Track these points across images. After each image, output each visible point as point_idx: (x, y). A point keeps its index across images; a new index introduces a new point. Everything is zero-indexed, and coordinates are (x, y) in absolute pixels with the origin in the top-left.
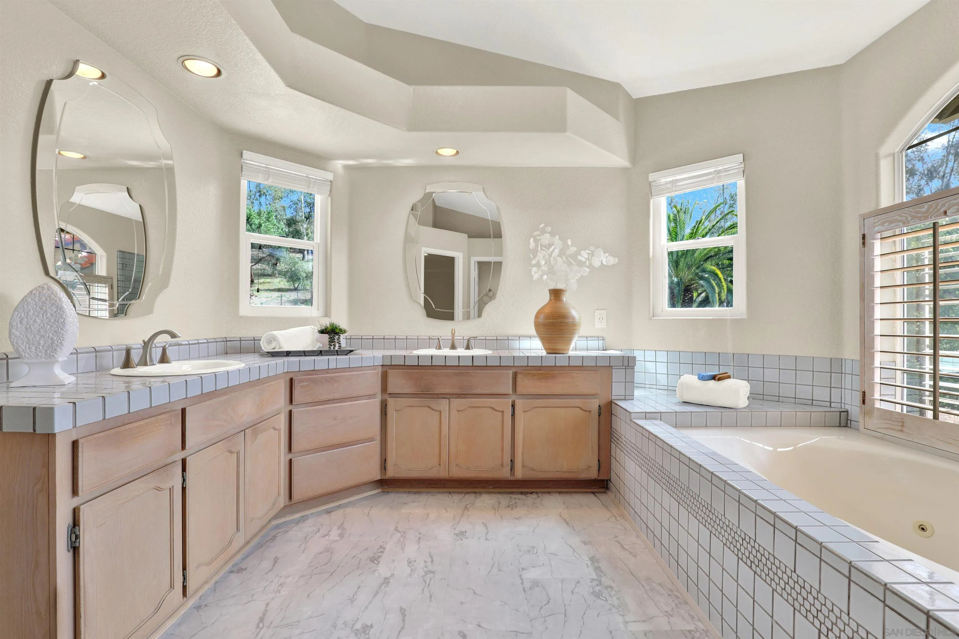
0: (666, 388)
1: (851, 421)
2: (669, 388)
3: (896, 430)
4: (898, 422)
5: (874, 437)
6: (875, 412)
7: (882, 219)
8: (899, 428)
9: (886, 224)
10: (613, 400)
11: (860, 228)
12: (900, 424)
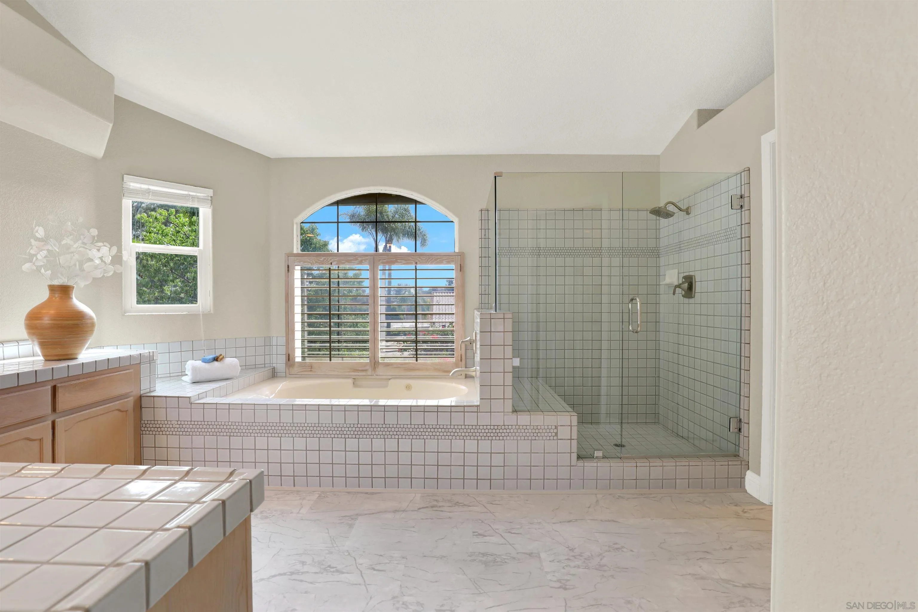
0: (169, 375)
1: (277, 373)
2: (171, 375)
3: (308, 371)
4: (309, 366)
5: (295, 377)
6: (296, 364)
7: (300, 259)
8: (310, 370)
9: (302, 263)
10: (142, 394)
11: (285, 262)
12: (310, 367)
